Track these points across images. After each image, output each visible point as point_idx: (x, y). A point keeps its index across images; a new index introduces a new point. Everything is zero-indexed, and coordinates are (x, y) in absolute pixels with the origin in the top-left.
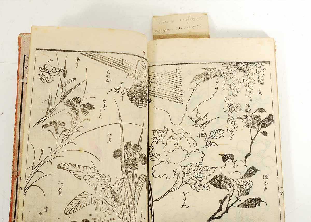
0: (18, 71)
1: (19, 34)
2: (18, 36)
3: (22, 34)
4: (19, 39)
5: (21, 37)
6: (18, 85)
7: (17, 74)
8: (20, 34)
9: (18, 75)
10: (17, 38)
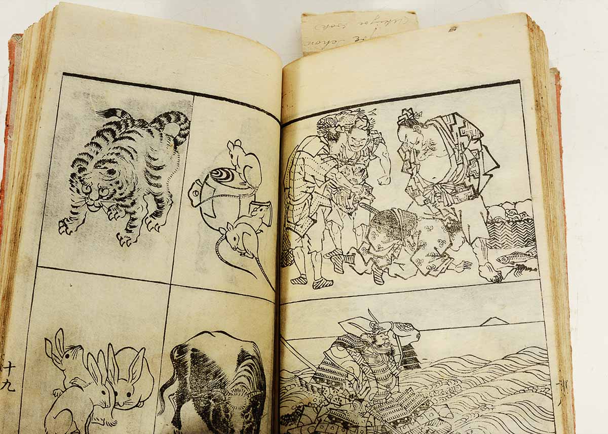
0: (8, 117)
1: (11, 36)
2: (9, 38)
3: (17, 35)
4: (11, 47)
5: (15, 41)
6: (6, 147)
7: (6, 123)
8: (13, 36)
9: (7, 126)
10: (7, 45)
